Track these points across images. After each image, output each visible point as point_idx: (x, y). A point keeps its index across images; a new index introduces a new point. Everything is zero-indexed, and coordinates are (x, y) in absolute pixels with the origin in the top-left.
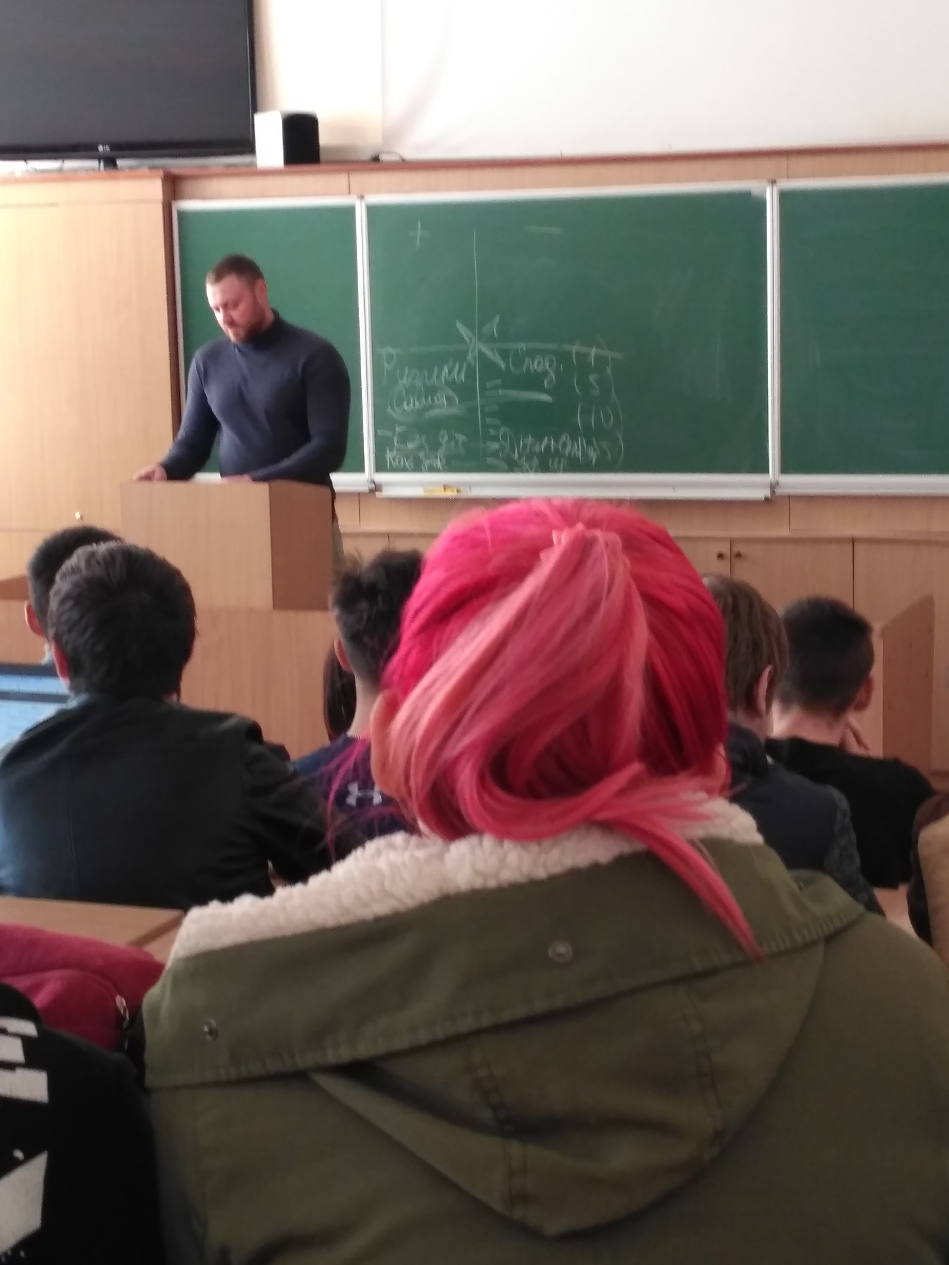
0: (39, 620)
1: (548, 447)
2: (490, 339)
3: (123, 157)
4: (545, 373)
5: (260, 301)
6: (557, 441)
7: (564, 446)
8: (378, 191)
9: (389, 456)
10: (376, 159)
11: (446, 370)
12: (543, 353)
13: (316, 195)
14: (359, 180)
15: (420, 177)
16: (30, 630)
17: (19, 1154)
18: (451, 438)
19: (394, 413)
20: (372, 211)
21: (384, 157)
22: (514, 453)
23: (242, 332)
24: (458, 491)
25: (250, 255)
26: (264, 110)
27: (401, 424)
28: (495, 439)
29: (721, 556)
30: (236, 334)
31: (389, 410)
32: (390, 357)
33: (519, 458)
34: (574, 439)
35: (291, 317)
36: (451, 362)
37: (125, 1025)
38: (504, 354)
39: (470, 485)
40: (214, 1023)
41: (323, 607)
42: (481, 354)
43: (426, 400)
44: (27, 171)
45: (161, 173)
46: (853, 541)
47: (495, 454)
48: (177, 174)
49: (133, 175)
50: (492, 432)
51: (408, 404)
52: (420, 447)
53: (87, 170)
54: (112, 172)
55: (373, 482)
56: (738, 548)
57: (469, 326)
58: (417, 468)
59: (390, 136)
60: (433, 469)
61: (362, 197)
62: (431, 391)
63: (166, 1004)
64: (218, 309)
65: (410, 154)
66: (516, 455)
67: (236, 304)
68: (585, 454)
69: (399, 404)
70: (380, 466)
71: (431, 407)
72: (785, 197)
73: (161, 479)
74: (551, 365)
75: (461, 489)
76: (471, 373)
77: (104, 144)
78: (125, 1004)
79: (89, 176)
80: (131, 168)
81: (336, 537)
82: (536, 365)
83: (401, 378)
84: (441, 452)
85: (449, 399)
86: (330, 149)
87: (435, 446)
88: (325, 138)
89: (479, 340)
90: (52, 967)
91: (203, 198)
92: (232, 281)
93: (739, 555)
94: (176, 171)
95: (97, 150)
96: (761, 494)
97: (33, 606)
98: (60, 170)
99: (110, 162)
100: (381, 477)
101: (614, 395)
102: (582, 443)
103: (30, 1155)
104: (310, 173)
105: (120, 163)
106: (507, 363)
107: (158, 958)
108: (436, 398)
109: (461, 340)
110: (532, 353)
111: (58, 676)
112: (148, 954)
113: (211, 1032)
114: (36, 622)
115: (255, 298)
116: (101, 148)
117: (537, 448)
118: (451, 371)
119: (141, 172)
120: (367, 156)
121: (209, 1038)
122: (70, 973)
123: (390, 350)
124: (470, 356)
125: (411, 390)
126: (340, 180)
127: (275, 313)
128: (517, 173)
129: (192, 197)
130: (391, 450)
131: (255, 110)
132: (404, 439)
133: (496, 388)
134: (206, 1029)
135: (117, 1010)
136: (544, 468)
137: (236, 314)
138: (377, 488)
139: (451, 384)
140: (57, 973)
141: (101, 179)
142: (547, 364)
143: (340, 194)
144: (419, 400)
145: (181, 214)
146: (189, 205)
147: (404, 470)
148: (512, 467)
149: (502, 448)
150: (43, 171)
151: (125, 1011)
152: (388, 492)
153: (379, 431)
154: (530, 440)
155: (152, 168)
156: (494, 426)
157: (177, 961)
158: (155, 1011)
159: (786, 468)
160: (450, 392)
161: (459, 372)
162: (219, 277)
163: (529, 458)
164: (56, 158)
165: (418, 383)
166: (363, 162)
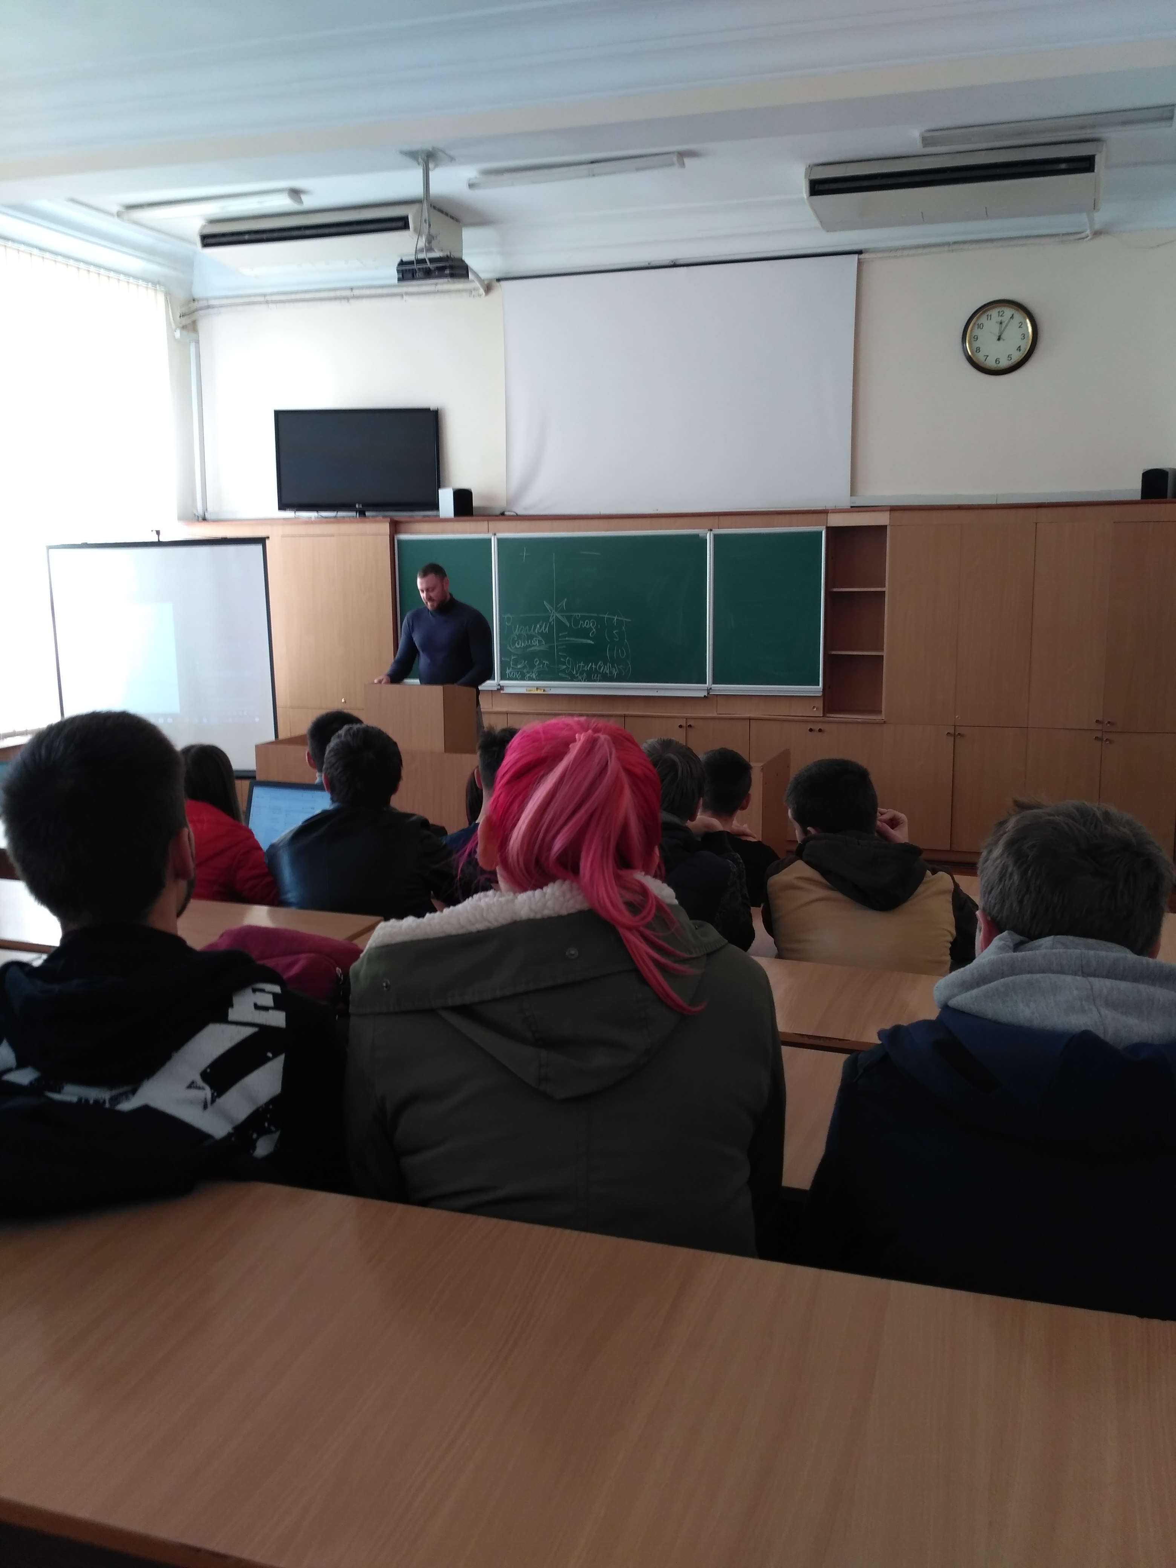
0: (314, 760)
1: (591, 667)
2: (562, 611)
3: (369, 511)
4: (591, 629)
5: (445, 588)
6: (596, 665)
7: (600, 667)
8: (504, 531)
9: (508, 671)
10: (503, 514)
11: (538, 626)
12: (590, 618)
13: (471, 533)
14: (493, 525)
15: (526, 524)
16: (309, 765)
17: (270, 1055)
18: (541, 663)
19: (511, 649)
20: (500, 541)
21: (507, 513)
22: (574, 671)
23: (435, 604)
24: (544, 691)
25: (440, 563)
26: (444, 487)
27: (514, 655)
28: (564, 663)
29: (680, 726)
30: (432, 606)
31: (508, 648)
32: (509, 619)
33: (577, 673)
34: (605, 664)
35: (459, 597)
36: (541, 622)
37: (341, 983)
38: (569, 618)
39: (550, 687)
40: (389, 982)
41: (473, 752)
42: (556, 617)
43: (528, 642)
44: (318, 517)
45: (389, 519)
46: (750, 719)
47: (563, 671)
48: (397, 520)
49: (374, 520)
50: (562, 660)
51: (518, 644)
52: (524, 667)
53: (349, 517)
54: (363, 519)
55: (499, 685)
56: (690, 723)
57: (552, 604)
58: (523, 678)
59: (509, 502)
60: (531, 679)
61: (495, 534)
62: (530, 637)
63: (362, 973)
64: (423, 591)
65: (521, 512)
66: (575, 672)
67: (433, 589)
68: (611, 672)
69: (514, 644)
70: (503, 677)
71: (530, 646)
72: (717, 537)
73: (387, 683)
74: (593, 625)
75: (546, 689)
76: (551, 627)
77: (359, 504)
78: (341, 972)
79: (351, 520)
80: (373, 517)
81: (479, 714)
82: (585, 625)
83: (515, 630)
84: (535, 670)
85: (540, 641)
86: (479, 508)
87: (532, 666)
88: (476, 503)
89: (556, 611)
90: (303, 952)
91: (412, 533)
92: (432, 577)
93: (690, 726)
94: (396, 519)
95: (355, 506)
96: (702, 694)
97: (310, 753)
98: (335, 517)
99: (362, 513)
100: (503, 683)
101: (626, 640)
102: (609, 666)
103: (275, 1056)
104: (468, 521)
105: (367, 514)
106: (570, 623)
107: (360, 947)
108: (533, 642)
109: (546, 610)
110: (583, 618)
111: (325, 790)
112: (356, 945)
113: (386, 987)
114: (312, 761)
115: (443, 586)
116: (357, 506)
117: (586, 669)
118: (541, 627)
119: (378, 518)
120: (498, 513)
121: (385, 988)
122: (312, 955)
123: (509, 615)
124: (551, 620)
125: (519, 637)
126: (484, 525)
127: (451, 595)
128: (576, 523)
129: (405, 533)
130: (509, 669)
131: (439, 487)
132: (516, 662)
133: (564, 636)
134: (384, 984)
135: (337, 975)
136: (589, 679)
137: (432, 594)
138: (501, 688)
139: (541, 634)
140: (305, 955)
141: (358, 522)
142: (591, 624)
143: (484, 532)
144: (524, 642)
145: (398, 541)
146: (403, 537)
147: (516, 679)
148: (573, 678)
149: (568, 668)
150: (326, 518)
151: (341, 975)
152: (507, 691)
153: (503, 659)
154: (582, 664)
155: (384, 517)
156: (565, 657)
157: (370, 949)
158: (357, 975)
159: (715, 681)
160: (540, 638)
161: (545, 627)
162: (425, 574)
163: (581, 674)
164: (334, 510)
165: (523, 633)
166: (496, 516)
